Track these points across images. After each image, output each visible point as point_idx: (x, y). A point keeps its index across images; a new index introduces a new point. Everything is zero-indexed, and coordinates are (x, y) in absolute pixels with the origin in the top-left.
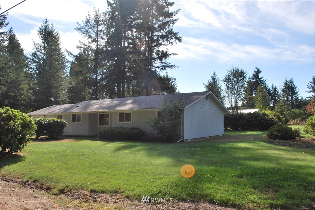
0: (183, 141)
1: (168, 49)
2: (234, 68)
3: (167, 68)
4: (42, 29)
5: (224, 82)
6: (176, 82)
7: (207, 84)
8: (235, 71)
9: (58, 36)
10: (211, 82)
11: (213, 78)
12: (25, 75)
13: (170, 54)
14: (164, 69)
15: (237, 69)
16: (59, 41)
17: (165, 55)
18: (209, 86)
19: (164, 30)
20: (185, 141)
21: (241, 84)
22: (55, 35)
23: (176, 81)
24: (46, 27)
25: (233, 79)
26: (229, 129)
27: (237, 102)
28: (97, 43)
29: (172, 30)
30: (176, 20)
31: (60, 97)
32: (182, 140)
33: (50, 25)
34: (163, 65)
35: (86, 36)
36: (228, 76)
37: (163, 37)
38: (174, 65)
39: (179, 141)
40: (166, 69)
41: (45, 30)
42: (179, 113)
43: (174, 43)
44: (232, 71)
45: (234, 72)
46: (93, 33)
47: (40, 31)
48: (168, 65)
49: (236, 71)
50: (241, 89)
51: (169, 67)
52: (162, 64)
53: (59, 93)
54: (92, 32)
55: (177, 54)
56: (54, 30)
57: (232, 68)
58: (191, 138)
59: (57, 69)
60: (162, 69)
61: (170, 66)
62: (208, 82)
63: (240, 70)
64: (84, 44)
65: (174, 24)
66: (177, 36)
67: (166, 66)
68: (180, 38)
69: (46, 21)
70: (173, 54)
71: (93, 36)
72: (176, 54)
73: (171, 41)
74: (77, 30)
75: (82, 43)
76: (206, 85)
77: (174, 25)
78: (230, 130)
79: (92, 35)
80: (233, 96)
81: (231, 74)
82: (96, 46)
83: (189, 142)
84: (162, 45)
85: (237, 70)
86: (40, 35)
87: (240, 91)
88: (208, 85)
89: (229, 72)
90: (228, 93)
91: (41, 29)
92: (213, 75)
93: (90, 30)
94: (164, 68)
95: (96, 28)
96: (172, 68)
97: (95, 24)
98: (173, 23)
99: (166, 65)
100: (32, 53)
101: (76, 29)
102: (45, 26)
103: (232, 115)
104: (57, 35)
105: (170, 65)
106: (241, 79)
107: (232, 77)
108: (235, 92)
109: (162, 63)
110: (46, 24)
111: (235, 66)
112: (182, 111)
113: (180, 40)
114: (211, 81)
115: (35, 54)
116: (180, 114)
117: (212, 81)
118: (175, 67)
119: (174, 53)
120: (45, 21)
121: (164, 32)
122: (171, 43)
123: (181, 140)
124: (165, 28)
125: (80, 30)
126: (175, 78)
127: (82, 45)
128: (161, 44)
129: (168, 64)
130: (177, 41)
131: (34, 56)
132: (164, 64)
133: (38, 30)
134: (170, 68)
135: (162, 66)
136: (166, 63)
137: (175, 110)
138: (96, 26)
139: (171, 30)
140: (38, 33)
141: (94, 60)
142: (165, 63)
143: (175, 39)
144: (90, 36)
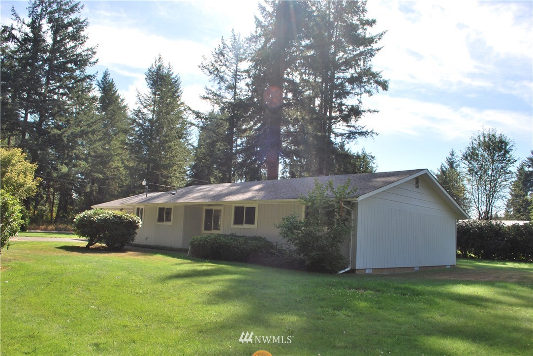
0: (353, 271)
1: (360, 102)
2: (486, 133)
3: (357, 136)
4: (152, 71)
5: (464, 161)
6: (374, 163)
7: (438, 171)
8: (487, 139)
9: (178, 82)
10: (446, 169)
11: (449, 162)
12: (121, 146)
13: (365, 111)
14: (351, 138)
15: (493, 135)
16: (179, 90)
17: (356, 112)
18: (442, 176)
19: (355, 69)
20: (357, 272)
21: (500, 166)
22: (173, 80)
23: (374, 161)
24: (159, 68)
25: (482, 155)
26: (470, 256)
27: (489, 202)
28: (235, 91)
29: (370, 68)
30: (378, 50)
31: (171, 183)
32: (351, 269)
33: (166, 65)
34: (350, 131)
35: (216, 78)
36: (473, 148)
37: (352, 80)
38: (371, 132)
39: (343, 271)
40: (356, 138)
41: (157, 73)
42: (347, 210)
43: (374, 91)
44: (482, 139)
45: (484, 139)
46: (228, 74)
47: (148, 74)
48: (360, 131)
49: (490, 139)
50: (499, 176)
51: (362, 134)
52: (348, 129)
53: (171, 177)
54: (227, 71)
55: (378, 112)
56: (172, 73)
57: (480, 133)
58: (374, 268)
59: (169, 135)
60: (349, 137)
61: (364, 132)
62: (439, 169)
63: (497, 137)
64: (213, 93)
65: (374, 56)
66: (379, 79)
67: (356, 133)
68: (386, 82)
69: (160, 59)
70: (369, 110)
71: (229, 78)
72: (375, 111)
73: (367, 88)
74: (202, 68)
75: (210, 92)
76: (436, 173)
77: (373, 59)
78: (472, 258)
79: (226, 77)
80: (482, 190)
81: (479, 144)
82: (232, 97)
83: (369, 275)
84: (350, 95)
85: (492, 137)
86: (149, 81)
87: (496, 180)
88: (439, 173)
89: (474, 141)
90: (471, 183)
91: (150, 71)
92: (450, 156)
93: (224, 68)
94: (351, 135)
95: (233, 65)
96: (367, 136)
97: (232, 59)
98: (372, 55)
99: (355, 131)
100: (134, 110)
101: (200, 67)
102: (157, 66)
103: (477, 227)
104: (176, 82)
105: (364, 130)
106: (500, 154)
107: (480, 151)
108: (485, 181)
109: (348, 126)
110: (160, 64)
111: (488, 129)
112: (353, 205)
113: (386, 85)
114: (445, 167)
115: (139, 111)
116: (349, 213)
117: (447, 166)
118: (373, 135)
119: (372, 109)
120: (158, 57)
121: (356, 72)
122: (369, 92)
123: (347, 270)
124: (358, 65)
125: (206, 68)
126: (373, 156)
127: (211, 93)
128: (348, 93)
129: (359, 128)
130: (380, 88)
131: (137, 115)
132: (352, 129)
133: (146, 72)
134: (363, 137)
135: (348, 132)
136: (357, 126)
137: (338, 202)
138: (234, 61)
139: (368, 67)
140: (146, 77)
141: (228, 120)
142: (353, 126)
143: (375, 85)
144: (222, 79)
